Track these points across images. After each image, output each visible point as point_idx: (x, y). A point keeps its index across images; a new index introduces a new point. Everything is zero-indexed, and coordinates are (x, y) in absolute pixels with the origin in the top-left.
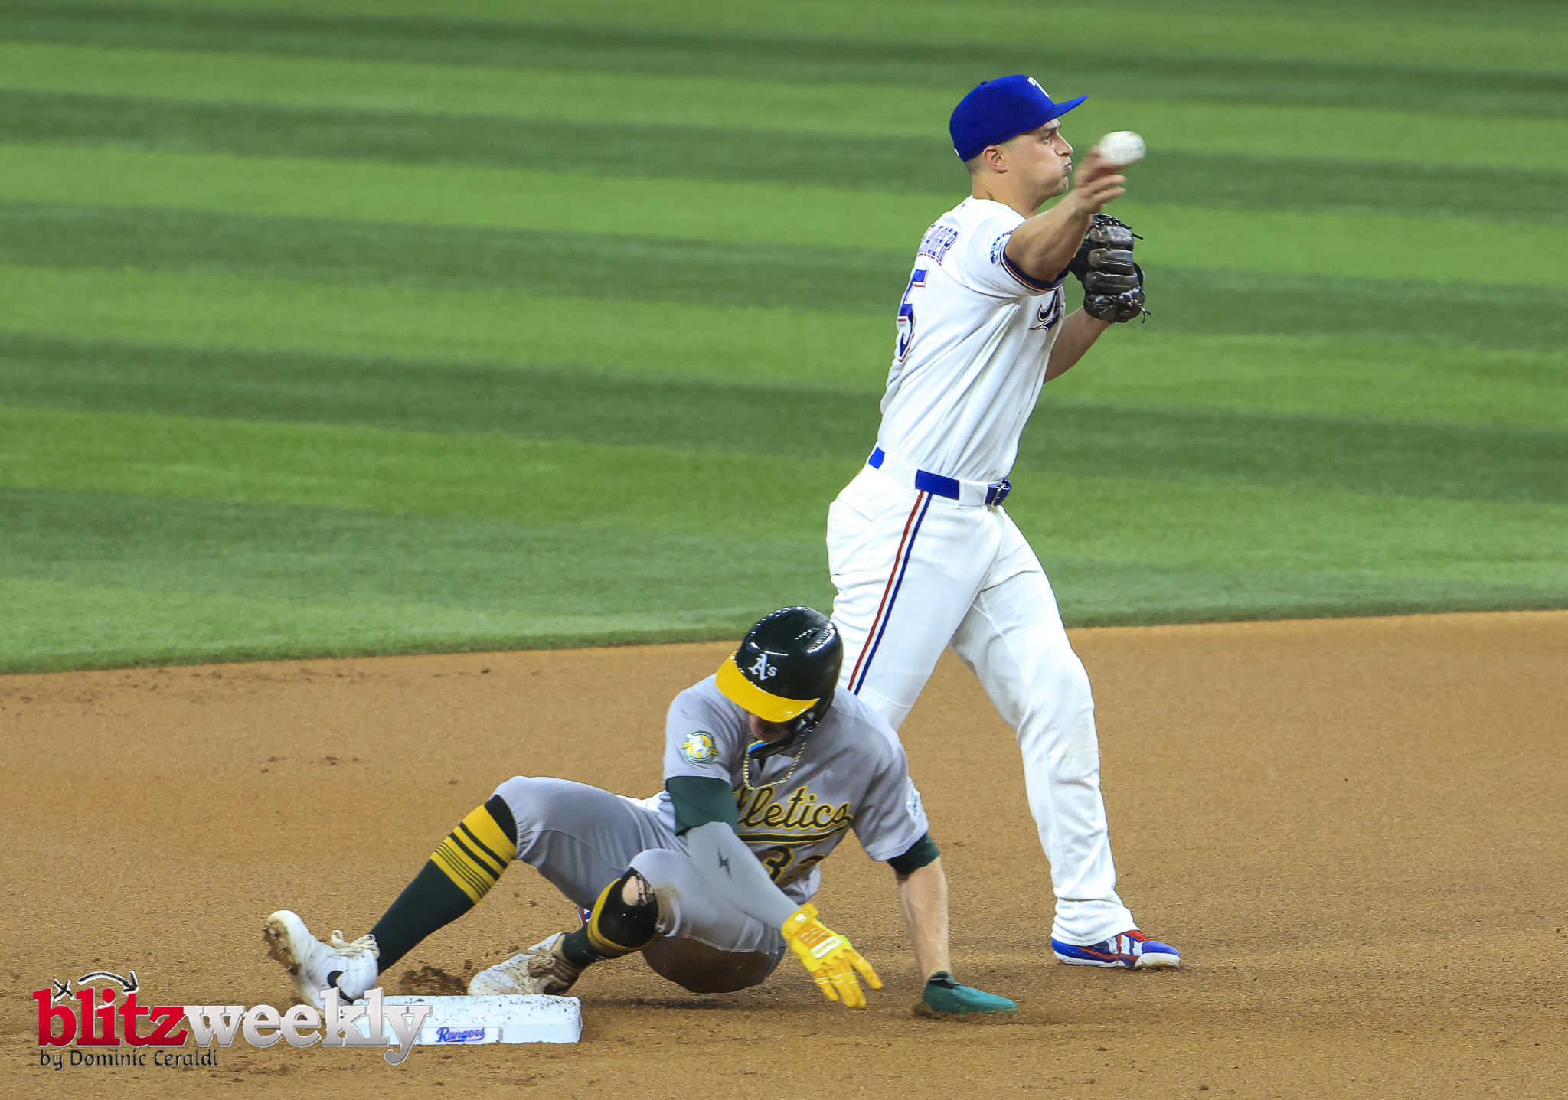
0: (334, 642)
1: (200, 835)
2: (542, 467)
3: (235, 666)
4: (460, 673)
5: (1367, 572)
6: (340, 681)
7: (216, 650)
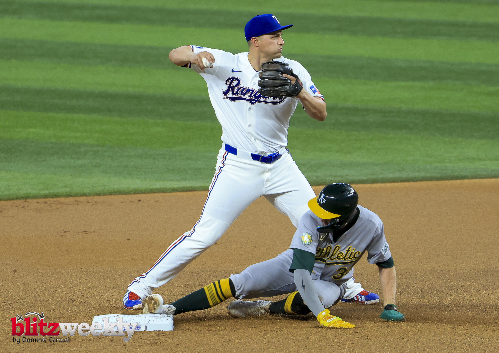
0: (86, 191)
1: (40, 259)
2: (159, 129)
3: (52, 199)
4: (131, 201)
5: (448, 165)
6: (88, 204)
7: (45, 194)
